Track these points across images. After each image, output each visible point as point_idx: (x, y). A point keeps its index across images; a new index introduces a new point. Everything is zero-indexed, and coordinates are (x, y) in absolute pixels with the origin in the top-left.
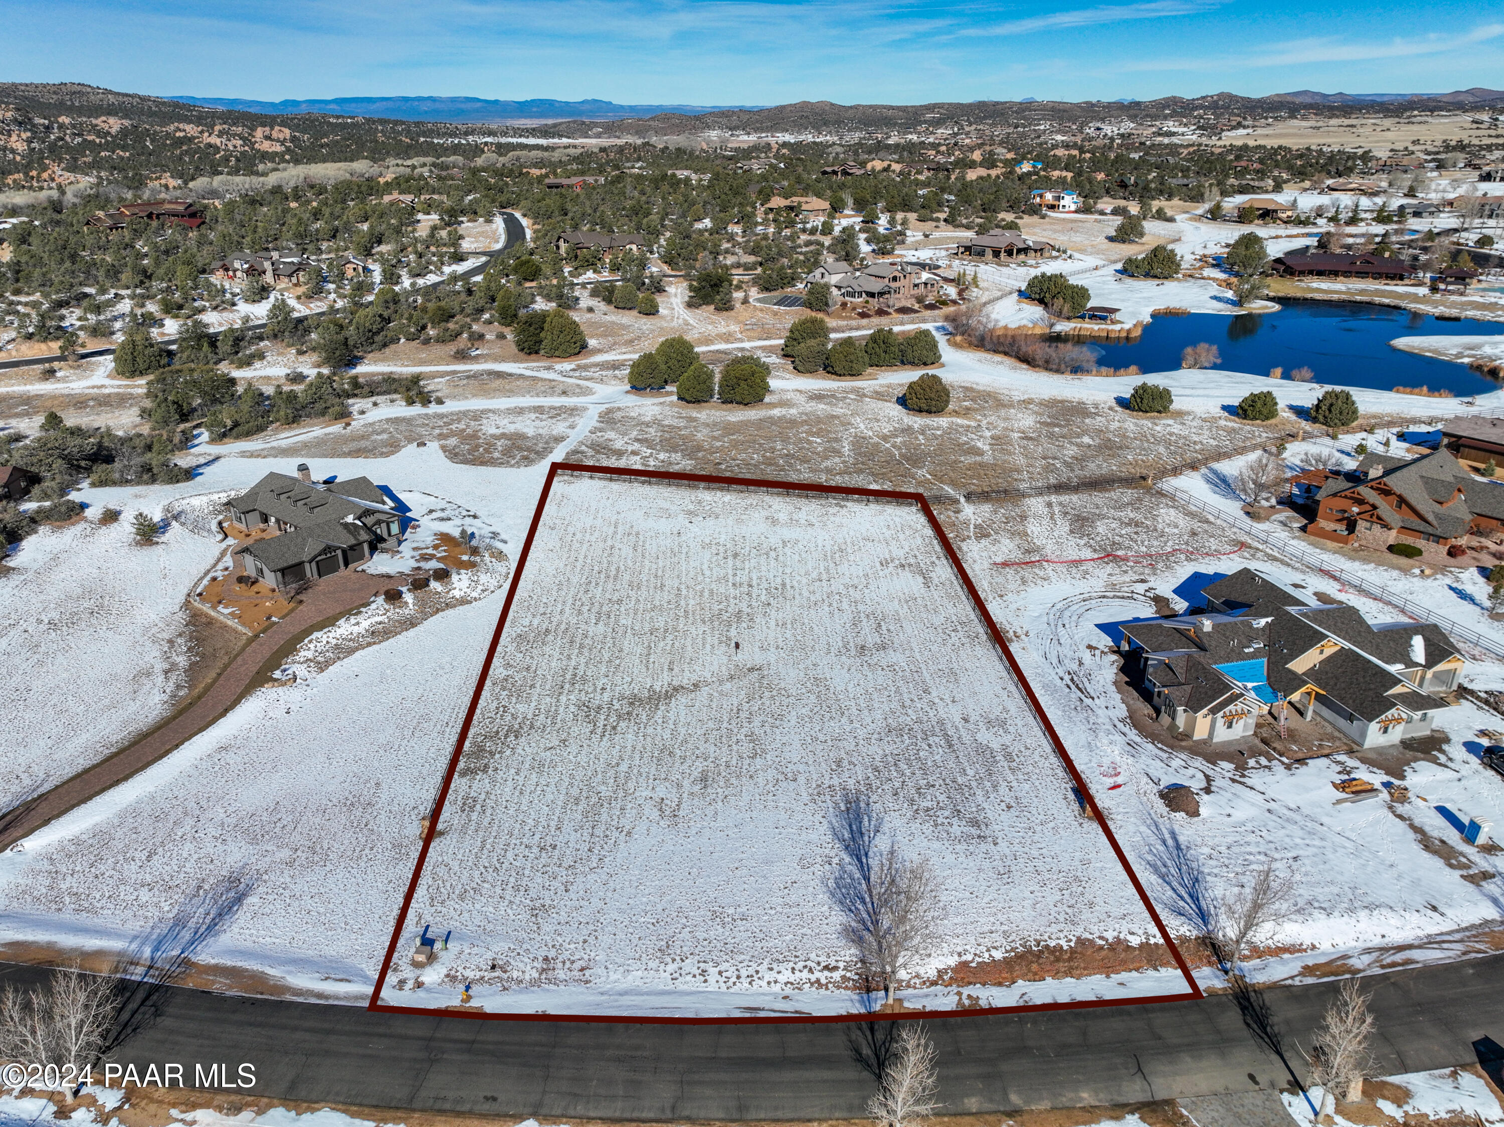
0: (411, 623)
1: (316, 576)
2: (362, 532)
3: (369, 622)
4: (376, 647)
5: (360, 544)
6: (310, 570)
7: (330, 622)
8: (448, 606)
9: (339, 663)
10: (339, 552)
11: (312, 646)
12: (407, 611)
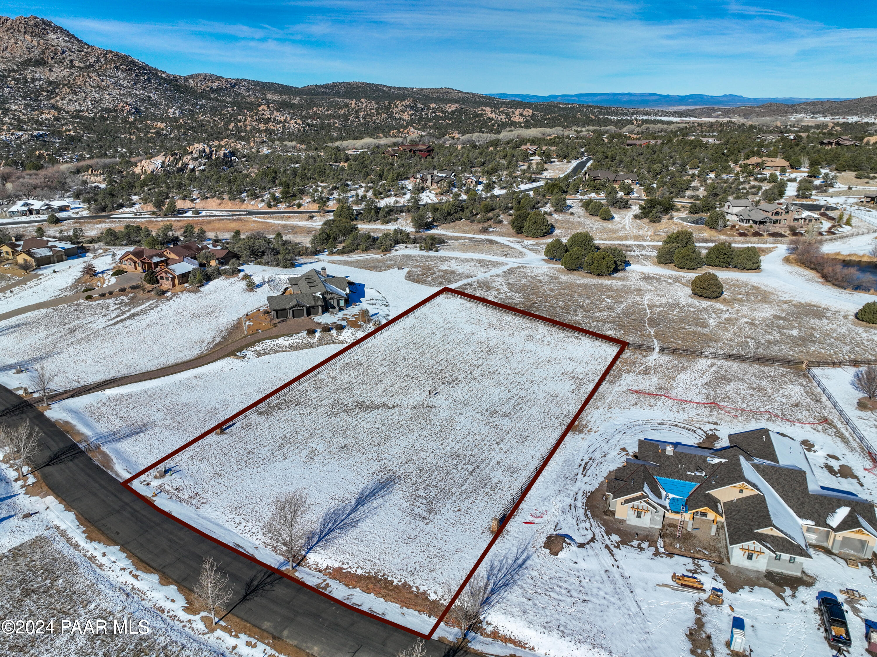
0: (311, 346)
1: (291, 317)
2: (320, 301)
3: (292, 341)
4: (288, 353)
5: (318, 306)
6: (290, 313)
7: (277, 337)
8: (333, 343)
9: (268, 355)
10: (304, 308)
11: (261, 345)
12: (312, 340)
